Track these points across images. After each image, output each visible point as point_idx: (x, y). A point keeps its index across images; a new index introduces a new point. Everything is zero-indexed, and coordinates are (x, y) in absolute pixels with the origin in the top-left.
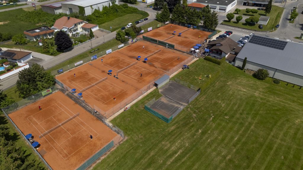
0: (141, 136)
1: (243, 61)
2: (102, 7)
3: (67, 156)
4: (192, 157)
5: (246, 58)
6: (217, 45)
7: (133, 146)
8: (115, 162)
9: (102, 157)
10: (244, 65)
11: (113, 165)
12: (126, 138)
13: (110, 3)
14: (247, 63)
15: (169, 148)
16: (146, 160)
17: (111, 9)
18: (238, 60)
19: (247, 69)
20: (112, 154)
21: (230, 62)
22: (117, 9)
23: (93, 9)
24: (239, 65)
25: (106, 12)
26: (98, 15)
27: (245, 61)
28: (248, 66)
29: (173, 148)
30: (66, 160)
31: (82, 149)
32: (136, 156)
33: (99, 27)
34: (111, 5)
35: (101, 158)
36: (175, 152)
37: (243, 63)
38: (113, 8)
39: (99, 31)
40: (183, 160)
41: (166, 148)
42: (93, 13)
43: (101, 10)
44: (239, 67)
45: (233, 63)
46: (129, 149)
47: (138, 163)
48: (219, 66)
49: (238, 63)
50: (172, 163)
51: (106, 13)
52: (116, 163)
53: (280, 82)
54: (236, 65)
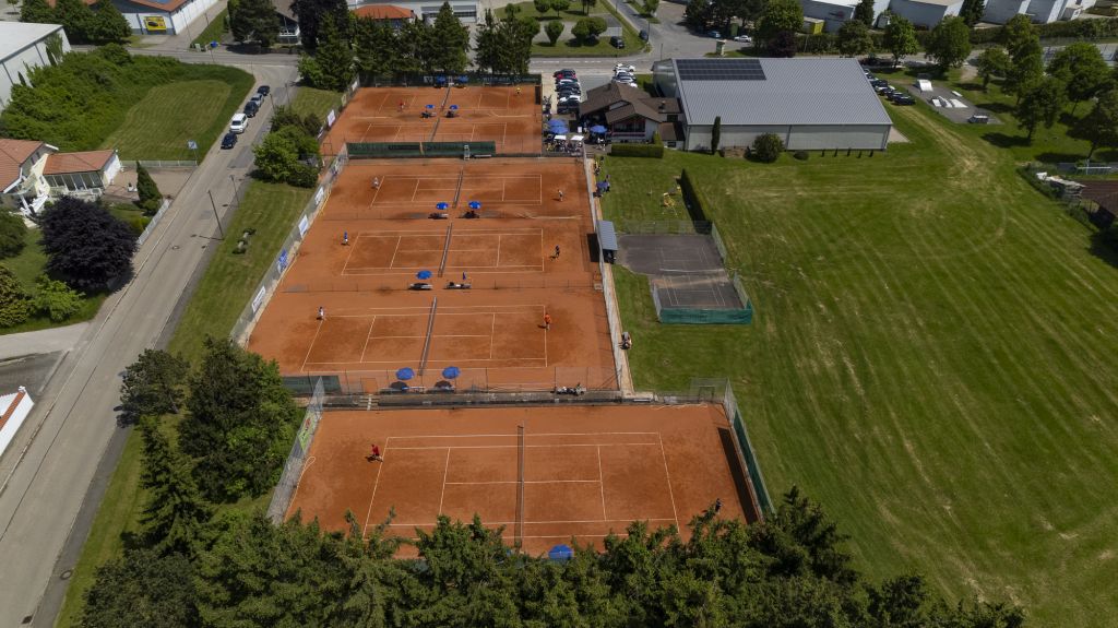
0: (744, 379)
1: (711, 128)
5: (718, 120)
6: (611, 108)
10: (715, 141)
14: (725, 132)
16: (822, 415)
18: (692, 133)
19: (726, 148)
21: (672, 145)
24: (698, 146)
27: (717, 129)
28: (727, 140)
36: (842, 367)
37: (710, 135)
41: (816, 371)
44: (702, 151)
45: (679, 144)
47: (818, 429)
48: (663, 161)
49: (696, 140)
53: (810, 153)
54: (692, 146)
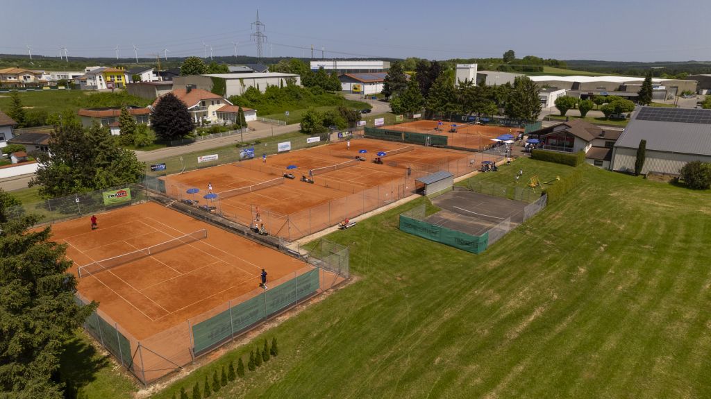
0: (400, 277)
1: (636, 151)
2: (266, 86)
3: (161, 312)
4: (586, 321)
5: (643, 143)
6: (555, 130)
7: (379, 296)
8: (327, 331)
9: (281, 316)
10: (639, 165)
11: (320, 336)
12: (355, 279)
13: (284, 81)
14: (648, 156)
15: (500, 304)
16: (432, 328)
17: (286, 91)
18: (619, 154)
19: (651, 173)
20: (316, 309)
21: (598, 163)
22: (299, 93)
23: (244, 86)
24: (624, 167)
25: (274, 96)
26: (256, 98)
27: (641, 153)
28: (651, 165)
29: (511, 303)
30: (160, 321)
31: (214, 300)
32: (396, 320)
33: (257, 115)
34: (285, 85)
35: (280, 318)
36: (525, 312)
37: (635, 158)
38: (290, 90)
39: (257, 123)
40: (559, 328)
41: (488, 303)
42: (246, 94)
43: (263, 89)
44: (627, 172)
45: (605, 164)
46: (371, 303)
47: (406, 334)
48: (574, 168)
49: (623, 161)
50: (525, 333)
51: (274, 98)
52: (330, 332)
54: (617, 166)
